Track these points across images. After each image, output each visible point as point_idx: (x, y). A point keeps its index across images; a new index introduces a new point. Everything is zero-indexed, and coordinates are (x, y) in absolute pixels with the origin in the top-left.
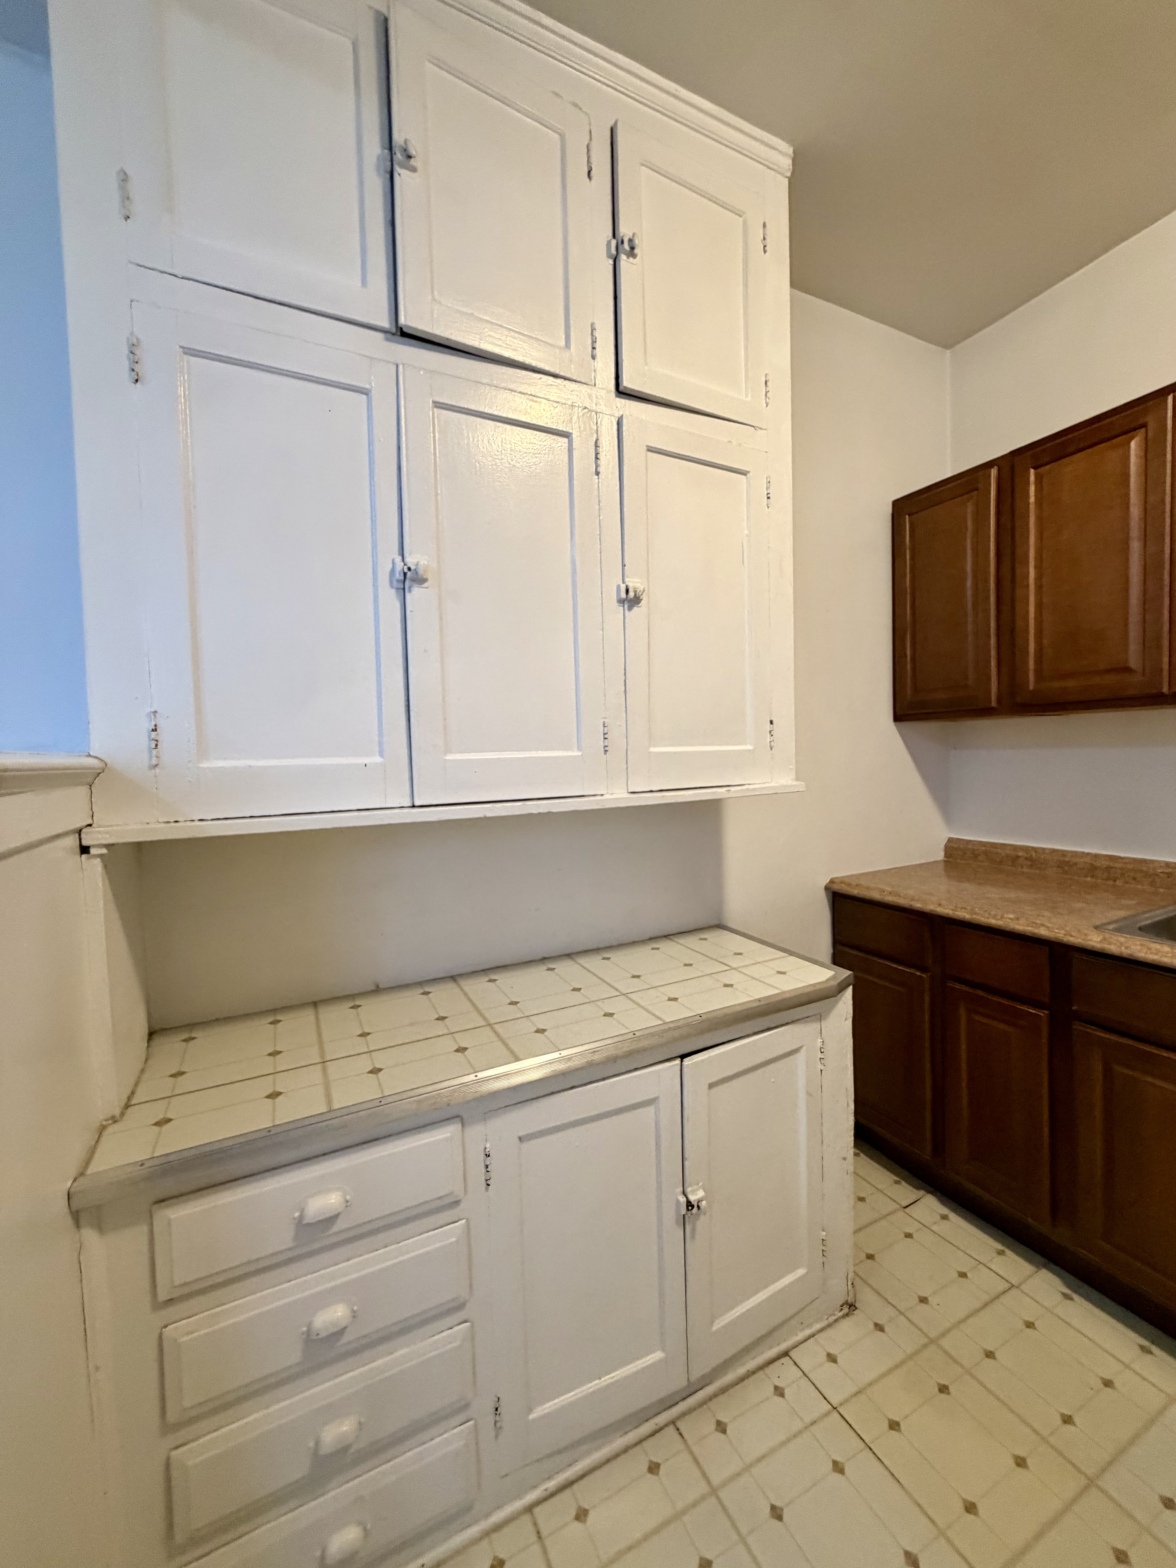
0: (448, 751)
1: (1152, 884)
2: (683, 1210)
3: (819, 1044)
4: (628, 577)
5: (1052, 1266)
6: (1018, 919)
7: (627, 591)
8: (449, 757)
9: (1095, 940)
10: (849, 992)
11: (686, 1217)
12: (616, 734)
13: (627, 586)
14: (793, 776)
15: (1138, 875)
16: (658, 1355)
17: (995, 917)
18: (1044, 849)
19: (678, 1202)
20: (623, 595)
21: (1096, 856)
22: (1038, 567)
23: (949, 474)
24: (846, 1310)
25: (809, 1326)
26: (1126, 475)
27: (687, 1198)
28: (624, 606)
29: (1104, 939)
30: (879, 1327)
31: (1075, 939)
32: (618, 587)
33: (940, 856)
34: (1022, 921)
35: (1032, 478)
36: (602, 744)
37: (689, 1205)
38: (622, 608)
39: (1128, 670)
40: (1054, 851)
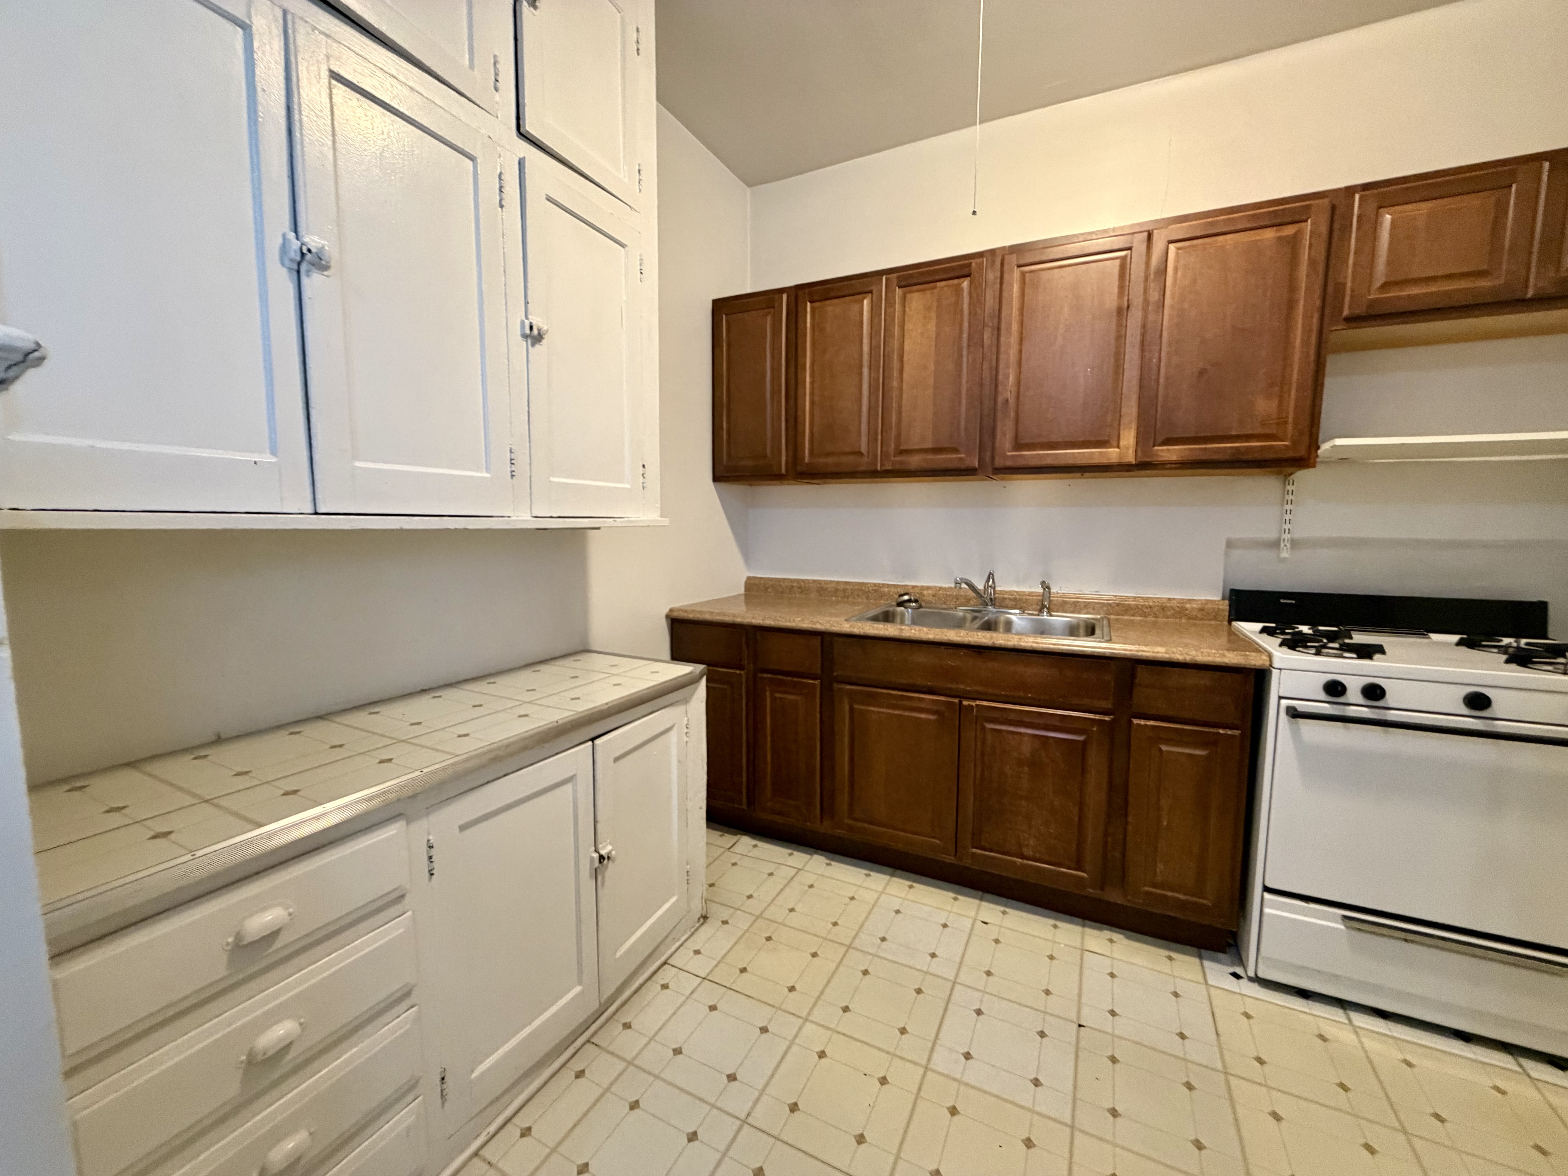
0: (355, 458)
1: (868, 598)
2: (597, 864)
3: (686, 722)
4: (531, 315)
5: (819, 851)
6: (803, 620)
7: (531, 328)
8: (357, 464)
9: (846, 627)
10: (703, 681)
11: (598, 871)
12: (522, 460)
13: (531, 323)
14: (659, 514)
15: (860, 593)
16: (578, 988)
17: (790, 621)
18: (808, 580)
19: (592, 859)
20: (528, 331)
21: (838, 582)
22: (812, 375)
23: (749, 290)
24: (702, 920)
25: (679, 940)
26: (862, 322)
27: (599, 853)
28: (527, 342)
29: (851, 626)
30: (725, 922)
31: (836, 628)
32: (523, 323)
33: (742, 590)
34: (806, 621)
35: (809, 309)
36: (509, 469)
37: (601, 858)
38: (525, 343)
39: (860, 454)
40: (814, 581)
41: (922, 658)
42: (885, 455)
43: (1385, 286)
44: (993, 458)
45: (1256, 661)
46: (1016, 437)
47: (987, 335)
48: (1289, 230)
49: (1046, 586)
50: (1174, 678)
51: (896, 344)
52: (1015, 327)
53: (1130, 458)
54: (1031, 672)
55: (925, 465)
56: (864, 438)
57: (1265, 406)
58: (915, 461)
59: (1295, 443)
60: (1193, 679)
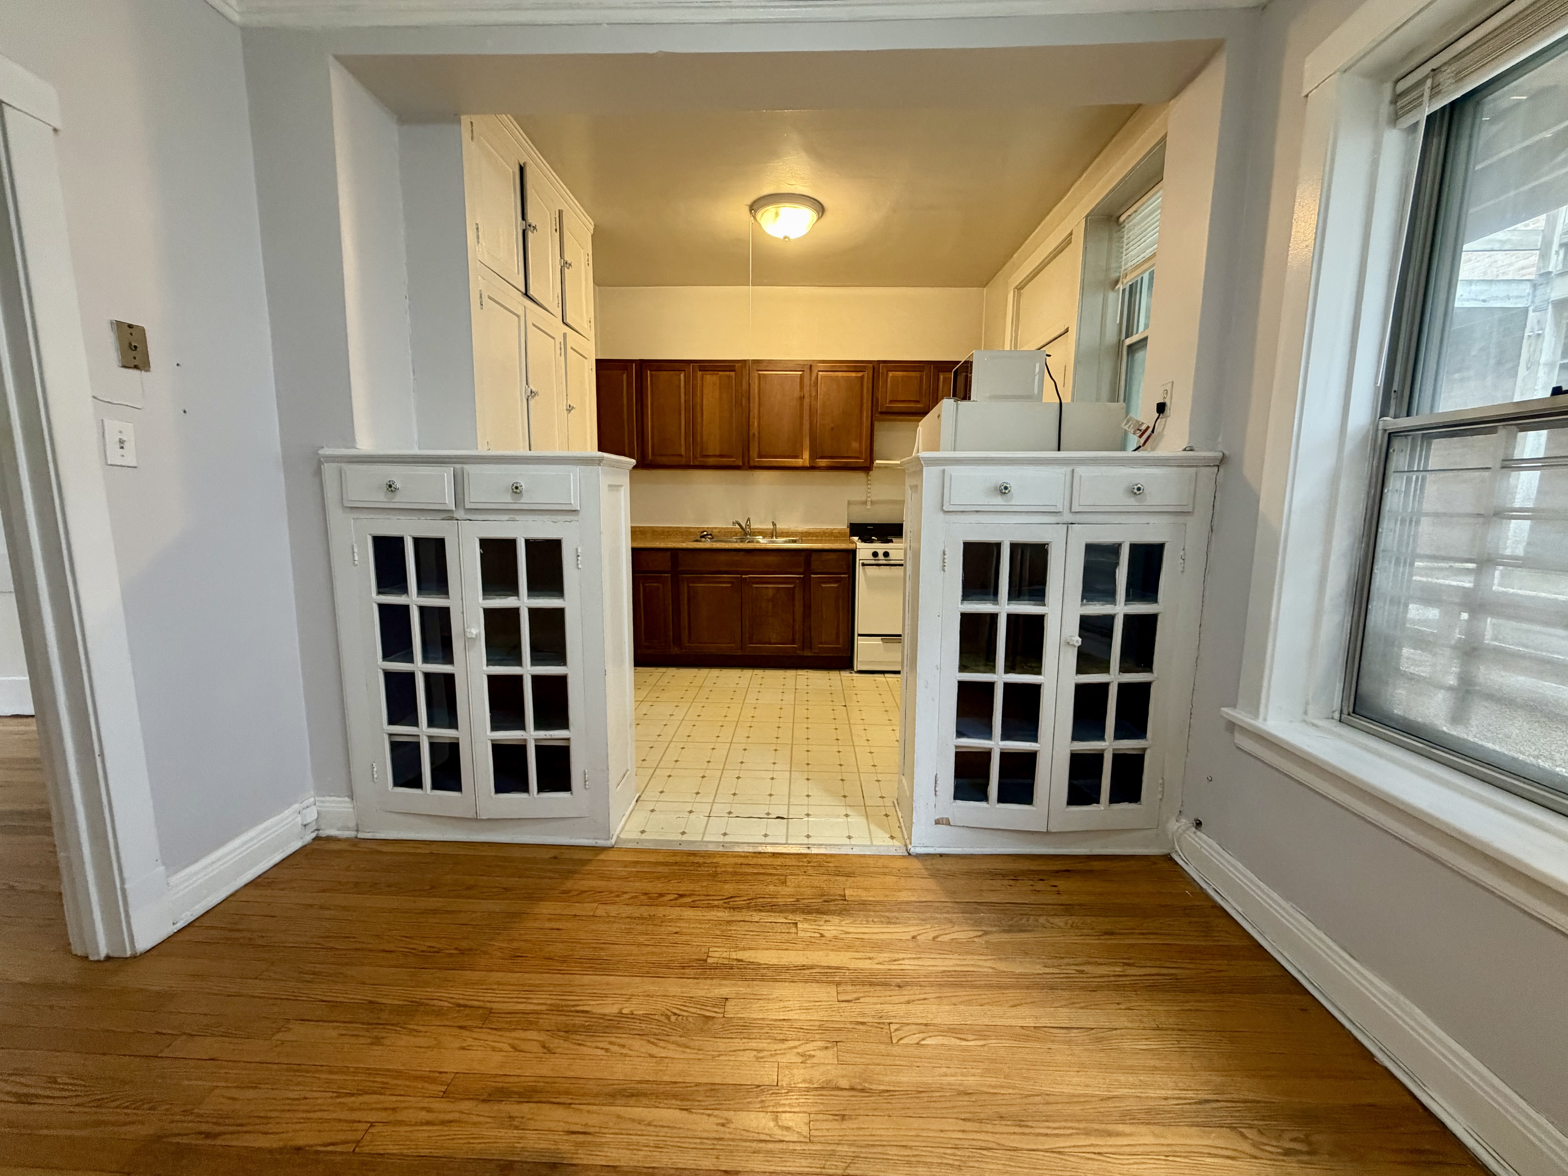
6: (660, 544)
9: (684, 546)
15: (678, 533)
22: (652, 411)
26: (680, 386)
35: (648, 374)
41: (723, 557)
42: (695, 457)
43: (891, 401)
44: (749, 462)
45: (852, 546)
46: (759, 452)
47: (744, 401)
48: (860, 374)
49: (774, 524)
50: (826, 556)
51: (699, 400)
52: (757, 399)
53: (807, 464)
54: (770, 559)
55: (716, 463)
56: (683, 448)
57: (855, 445)
58: (711, 461)
59: (866, 460)
60: (832, 556)
